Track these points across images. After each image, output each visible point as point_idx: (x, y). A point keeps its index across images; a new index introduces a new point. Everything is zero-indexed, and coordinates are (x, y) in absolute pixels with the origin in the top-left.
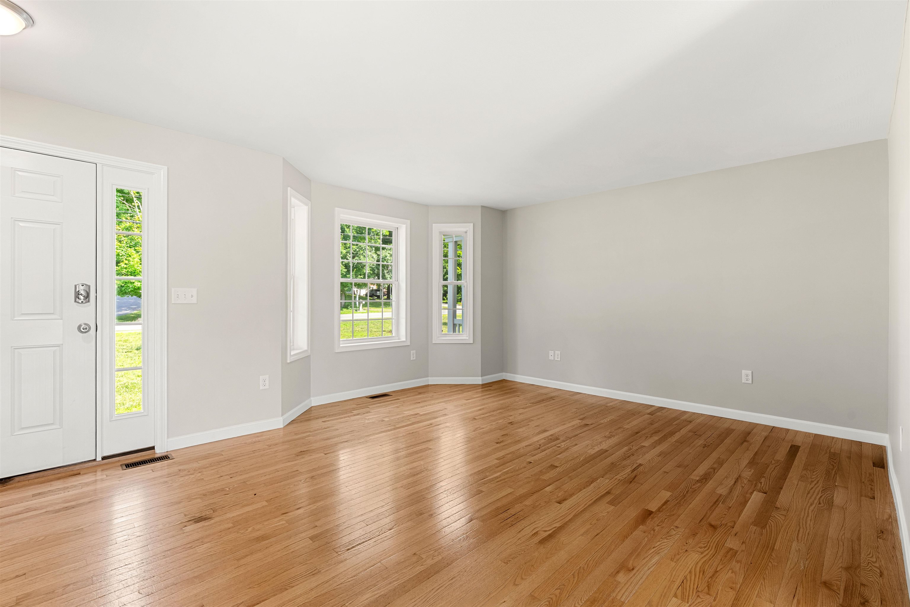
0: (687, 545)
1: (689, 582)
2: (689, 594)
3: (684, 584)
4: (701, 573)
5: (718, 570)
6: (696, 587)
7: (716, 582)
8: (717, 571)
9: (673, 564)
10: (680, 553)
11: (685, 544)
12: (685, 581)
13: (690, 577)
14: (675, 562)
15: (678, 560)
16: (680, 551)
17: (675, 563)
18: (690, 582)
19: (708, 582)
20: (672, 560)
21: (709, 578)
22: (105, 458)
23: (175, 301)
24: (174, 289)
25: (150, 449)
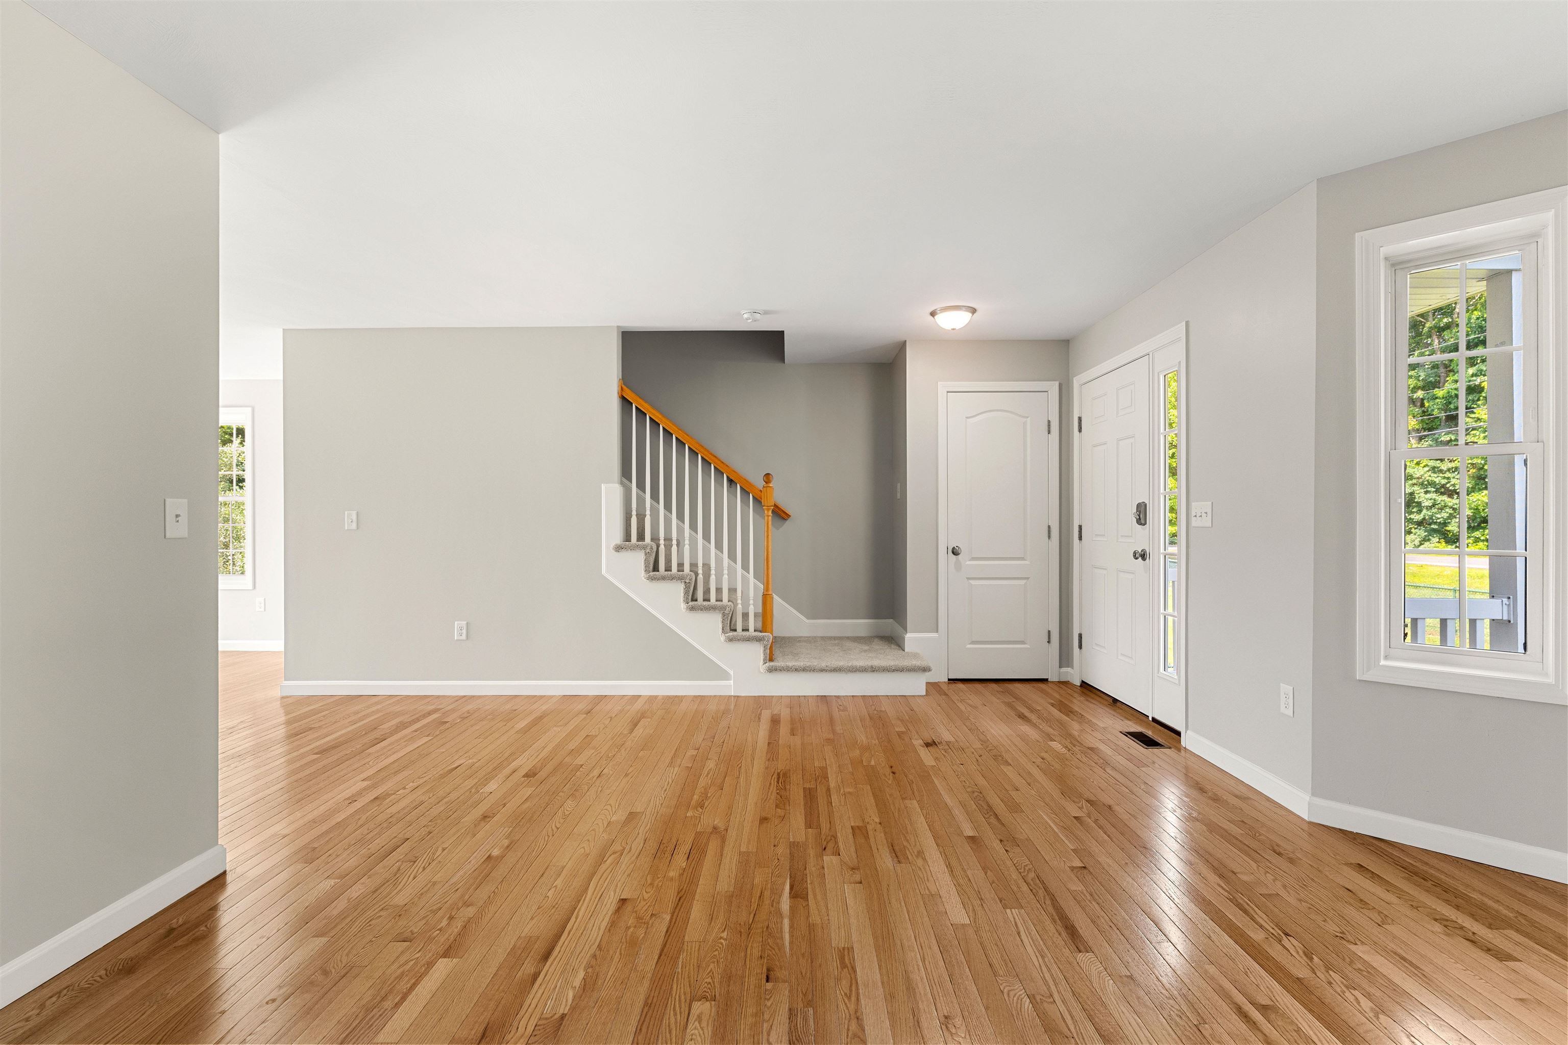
22: (1154, 720)
23: (1195, 522)
24: (1194, 505)
25: (1178, 733)
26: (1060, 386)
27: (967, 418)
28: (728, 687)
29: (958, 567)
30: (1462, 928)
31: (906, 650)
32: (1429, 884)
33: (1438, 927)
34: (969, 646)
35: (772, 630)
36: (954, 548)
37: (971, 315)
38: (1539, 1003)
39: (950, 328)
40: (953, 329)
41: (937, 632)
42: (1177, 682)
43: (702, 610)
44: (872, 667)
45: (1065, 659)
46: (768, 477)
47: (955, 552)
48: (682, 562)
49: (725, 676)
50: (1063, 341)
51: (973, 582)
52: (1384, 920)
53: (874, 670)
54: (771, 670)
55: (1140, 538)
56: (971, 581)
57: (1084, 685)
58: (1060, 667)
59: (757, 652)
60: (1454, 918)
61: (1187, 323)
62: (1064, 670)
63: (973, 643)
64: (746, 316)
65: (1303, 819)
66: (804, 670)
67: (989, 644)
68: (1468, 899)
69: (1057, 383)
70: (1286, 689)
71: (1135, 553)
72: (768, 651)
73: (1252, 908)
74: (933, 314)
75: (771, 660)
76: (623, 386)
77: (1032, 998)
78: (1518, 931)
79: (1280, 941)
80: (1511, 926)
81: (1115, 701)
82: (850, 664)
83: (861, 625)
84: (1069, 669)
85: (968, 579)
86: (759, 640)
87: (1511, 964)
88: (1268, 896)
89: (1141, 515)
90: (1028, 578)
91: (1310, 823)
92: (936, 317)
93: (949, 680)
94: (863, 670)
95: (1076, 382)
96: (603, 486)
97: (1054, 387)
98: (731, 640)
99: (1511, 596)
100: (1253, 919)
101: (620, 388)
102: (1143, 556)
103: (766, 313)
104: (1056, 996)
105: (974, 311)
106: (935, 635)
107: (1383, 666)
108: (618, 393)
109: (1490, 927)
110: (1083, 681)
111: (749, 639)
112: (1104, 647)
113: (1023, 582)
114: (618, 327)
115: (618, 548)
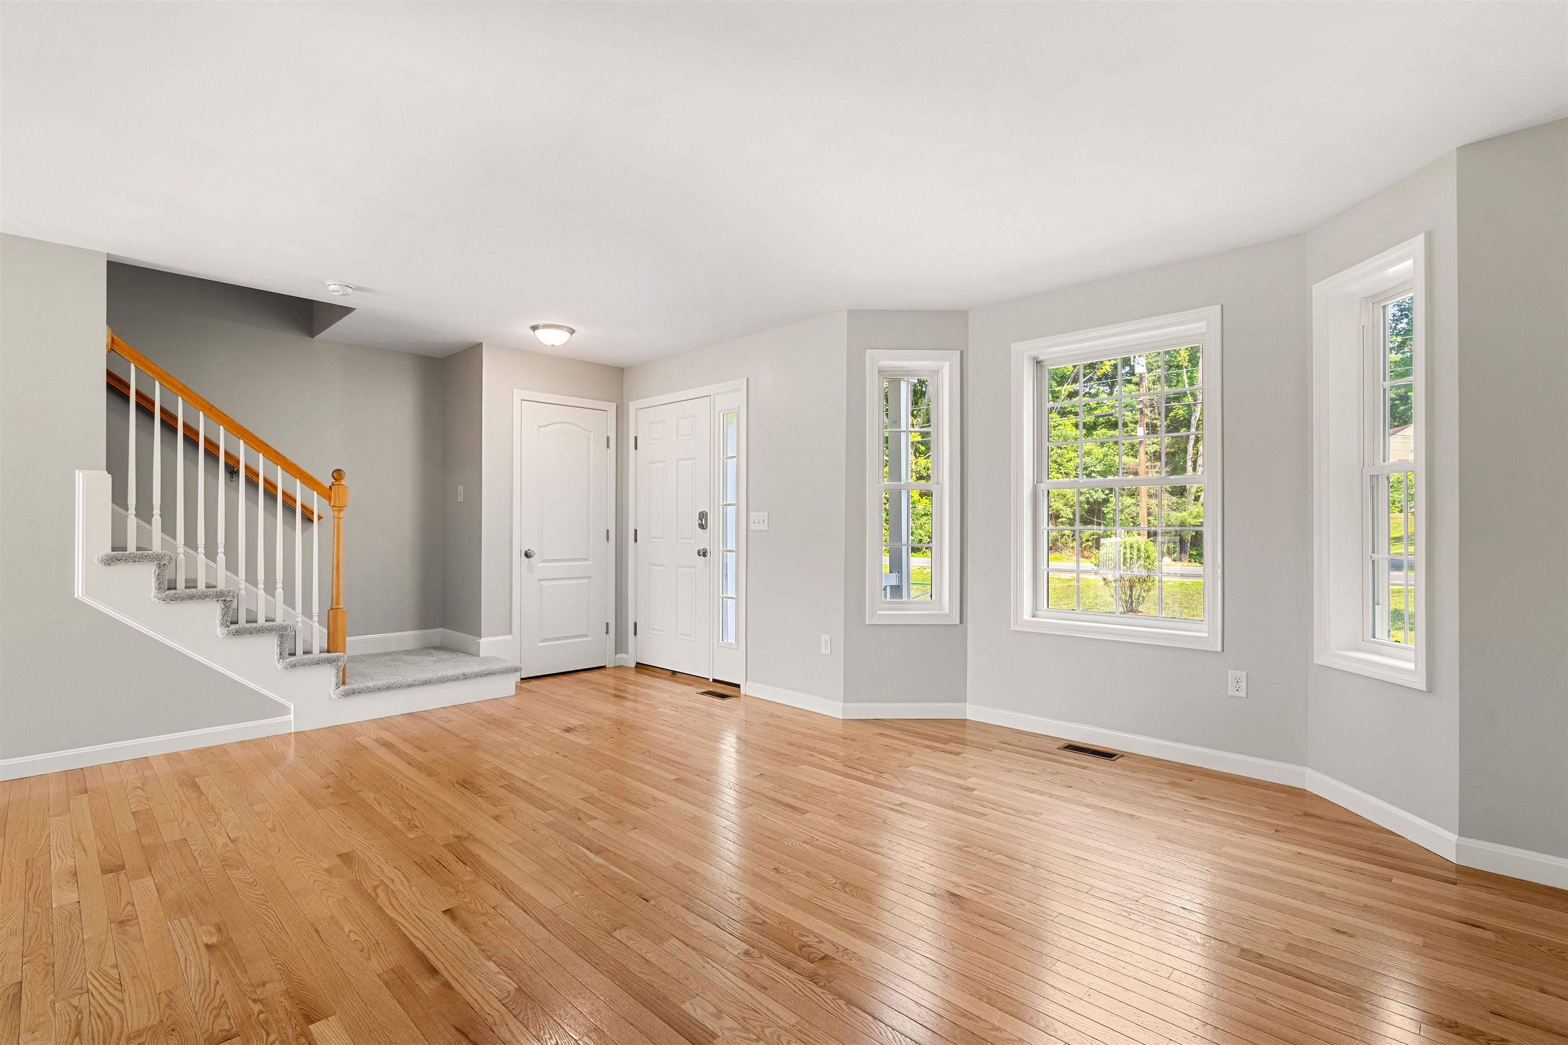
0: (171, 1028)
1: (110, 989)
2: (98, 981)
3: (117, 983)
4: (101, 1013)
5: (77, 1039)
6: (95, 993)
7: (66, 1021)
8: (76, 1036)
9: (159, 987)
10: (167, 1008)
11: (173, 1026)
12: (119, 987)
13: (114, 996)
14: (159, 994)
15: (158, 999)
16: (168, 1012)
17: (157, 992)
18: (108, 991)
19: (81, 1012)
20: (168, 993)
21: (82, 1017)
22: (714, 680)
23: (752, 527)
24: (752, 514)
25: (738, 686)
26: (617, 406)
27: (539, 427)
28: (289, 723)
29: (530, 569)
30: (937, 747)
31: (481, 655)
32: (911, 734)
33: (929, 750)
34: (540, 644)
35: (344, 647)
36: (526, 552)
37: (569, 335)
38: (979, 766)
39: (549, 345)
40: (553, 346)
41: (511, 633)
42: (736, 647)
43: (251, 633)
44: (464, 674)
45: (620, 646)
46: (338, 474)
47: (527, 555)
48: (193, 577)
49: (282, 710)
50: (619, 368)
51: (543, 583)
52: (910, 754)
53: (466, 677)
54: (347, 694)
55: (702, 539)
56: (542, 583)
57: (639, 665)
58: (616, 654)
59: (327, 676)
60: (931, 744)
61: (747, 379)
62: (618, 656)
63: (544, 641)
64: (332, 287)
65: (840, 719)
66: (389, 688)
67: (557, 640)
68: (929, 735)
69: (614, 405)
70: (825, 637)
71: (699, 551)
72: (341, 673)
73: (856, 766)
74: (534, 328)
75: (344, 683)
76: (115, 337)
77: (805, 842)
78: (953, 742)
79: (881, 776)
80: (951, 741)
81: (674, 673)
82: (440, 675)
83: (408, 637)
84: (622, 655)
85: (539, 580)
86: (329, 661)
87: (961, 755)
88: (858, 759)
89: (703, 521)
90: (590, 577)
91: (843, 720)
92: (536, 331)
93: (522, 679)
94: (455, 679)
95: (632, 406)
96: (79, 476)
97: (612, 408)
98: (293, 666)
99: (900, 572)
100: (862, 771)
101: (110, 339)
102: (705, 555)
103: (358, 289)
104: (814, 836)
105: (572, 332)
106: (509, 637)
107: (879, 614)
108: (107, 346)
109: (944, 744)
110: (637, 663)
111: (318, 663)
112: (662, 631)
113: (586, 581)
114: (108, 254)
115: (109, 561)
